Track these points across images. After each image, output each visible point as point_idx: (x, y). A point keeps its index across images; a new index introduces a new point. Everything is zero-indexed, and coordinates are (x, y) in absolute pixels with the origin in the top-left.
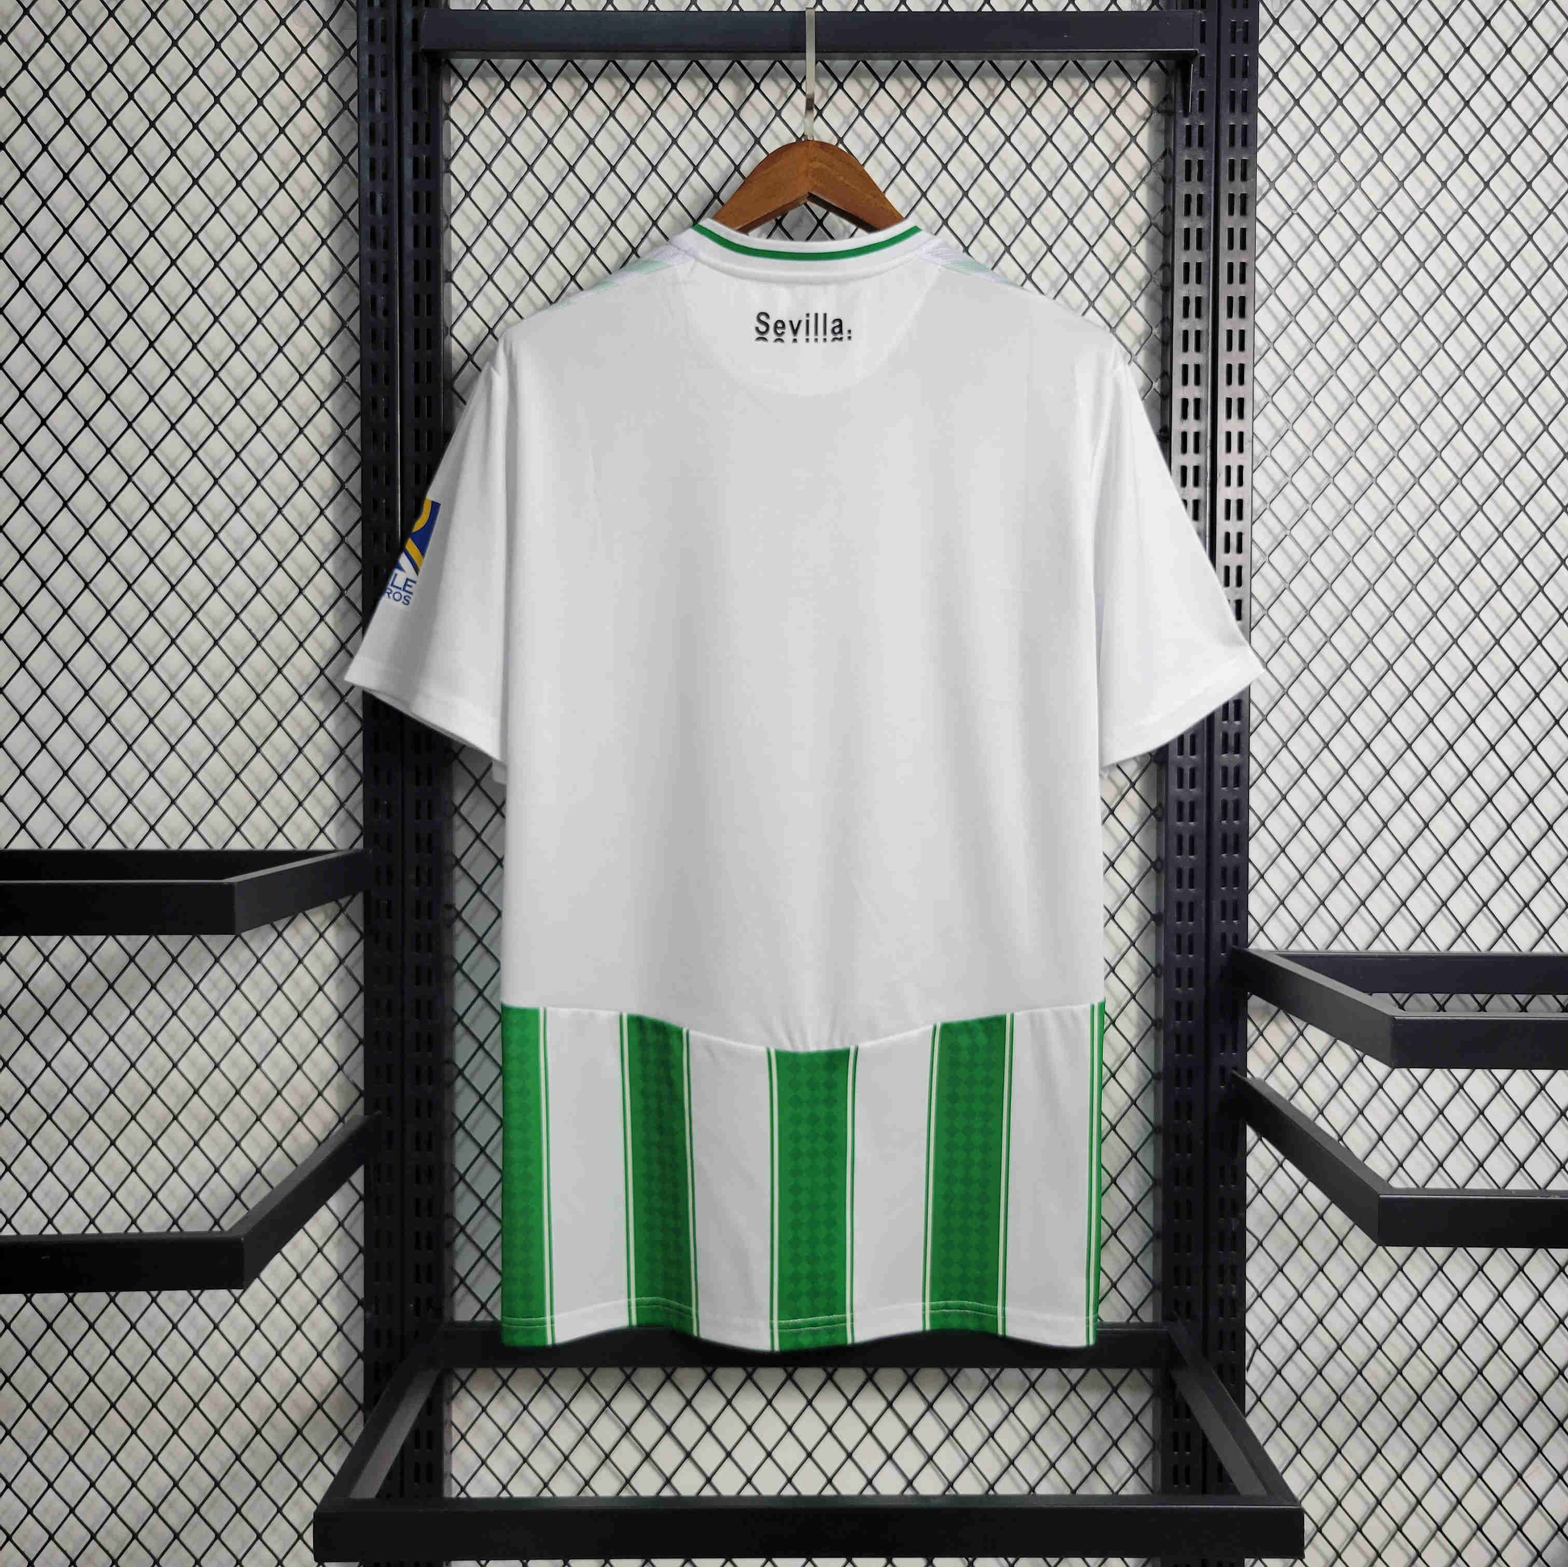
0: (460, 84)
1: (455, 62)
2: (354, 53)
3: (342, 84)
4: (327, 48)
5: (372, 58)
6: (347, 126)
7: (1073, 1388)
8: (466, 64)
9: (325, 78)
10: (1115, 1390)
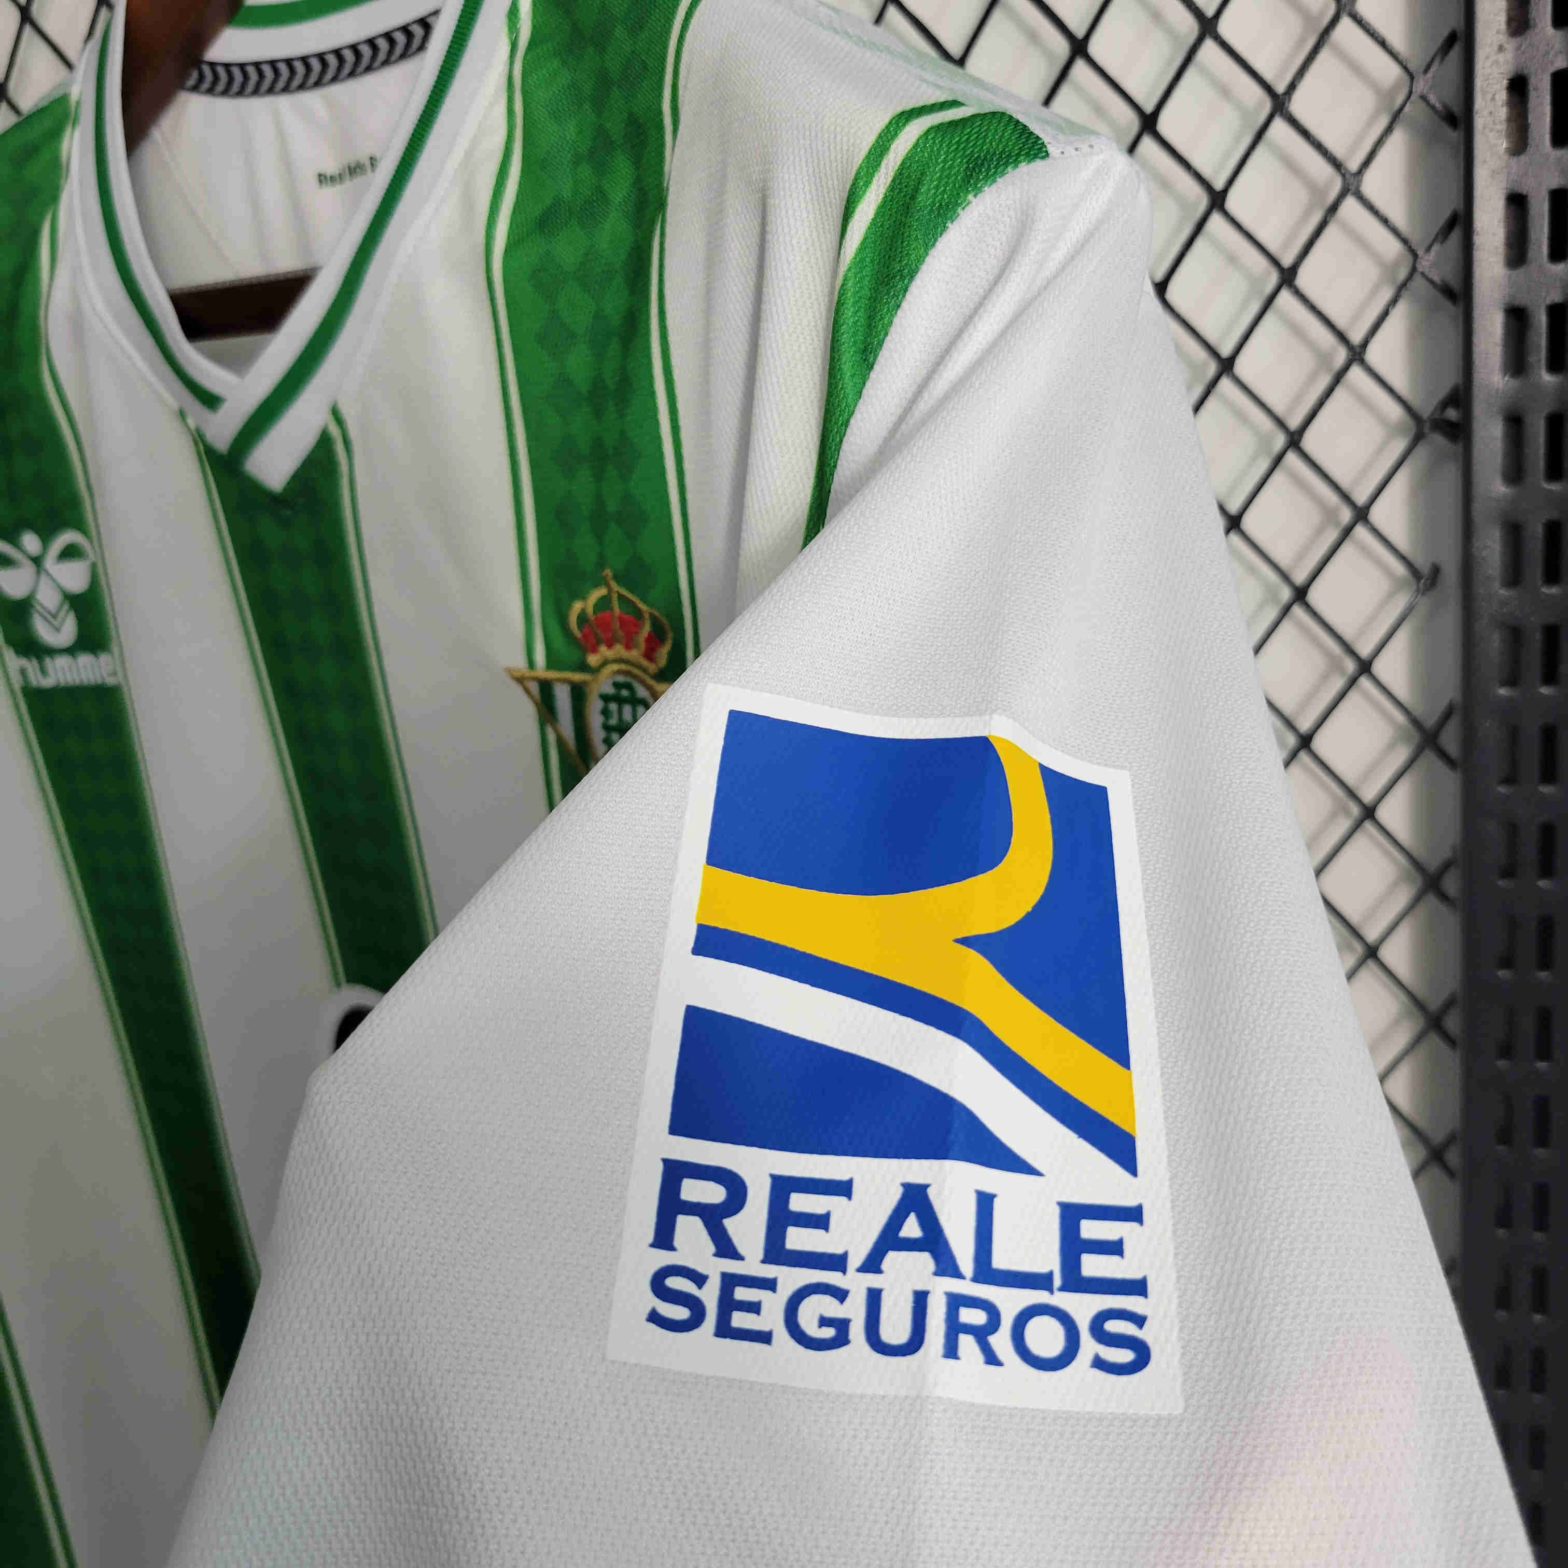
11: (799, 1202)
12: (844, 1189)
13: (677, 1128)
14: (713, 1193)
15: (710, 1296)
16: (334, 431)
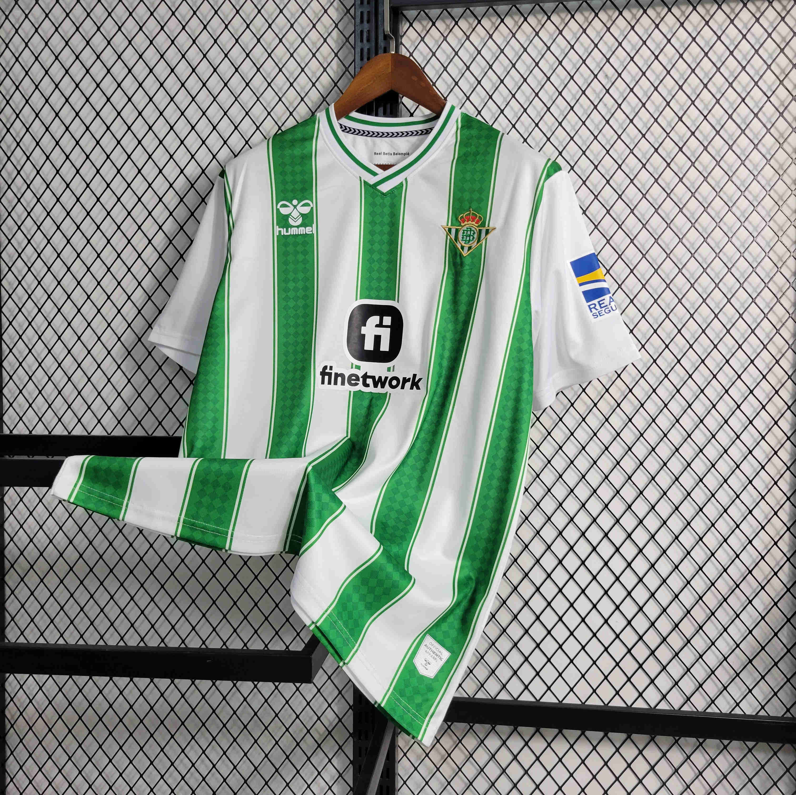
0: (408, 24)
1: (405, 12)
2: (352, 11)
3: (345, 28)
4: (337, 10)
5: (362, 13)
6: (347, 51)
7: (750, 750)
8: (411, 13)
9: (336, 26)
10: (775, 753)
11: (601, 303)
12: (604, 299)
13: (587, 302)
14: (593, 306)
15: (598, 314)
16: (404, 183)
